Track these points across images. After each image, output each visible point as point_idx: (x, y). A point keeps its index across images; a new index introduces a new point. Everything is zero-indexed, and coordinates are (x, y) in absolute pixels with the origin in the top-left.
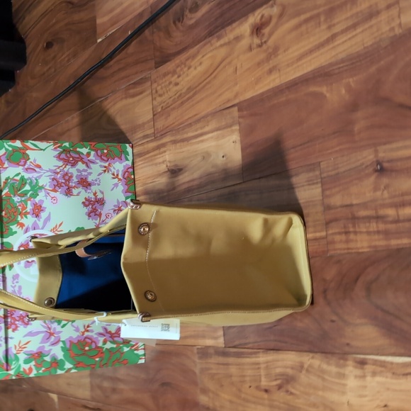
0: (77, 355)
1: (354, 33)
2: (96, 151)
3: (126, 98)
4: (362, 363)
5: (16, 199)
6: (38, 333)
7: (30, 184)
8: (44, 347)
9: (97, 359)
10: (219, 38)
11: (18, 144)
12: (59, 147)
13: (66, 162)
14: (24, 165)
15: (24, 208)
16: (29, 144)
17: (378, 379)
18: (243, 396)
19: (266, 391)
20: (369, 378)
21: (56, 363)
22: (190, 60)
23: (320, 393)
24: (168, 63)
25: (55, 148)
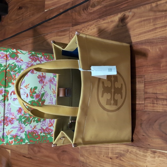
0: (30, 137)
1: (165, 29)
2: (44, 56)
3: (57, 36)
4: (154, 152)
5: (12, 73)
6: (16, 127)
7: (18, 67)
8: (18, 133)
9: (38, 139)
10: (104, 20)
11: (15, 50)
12: (30, 53)
13: (33, 60)
14: (16, 59)
15: (15, 77)
16: (19, 51)
17: (160, 159)
18: (100, 159)
19: (111, 158)
20: (156, 158)
21: (22, 140)
22: (89, 26)
23: (135, 161)
24: (78, 26)
25: (29, 54)
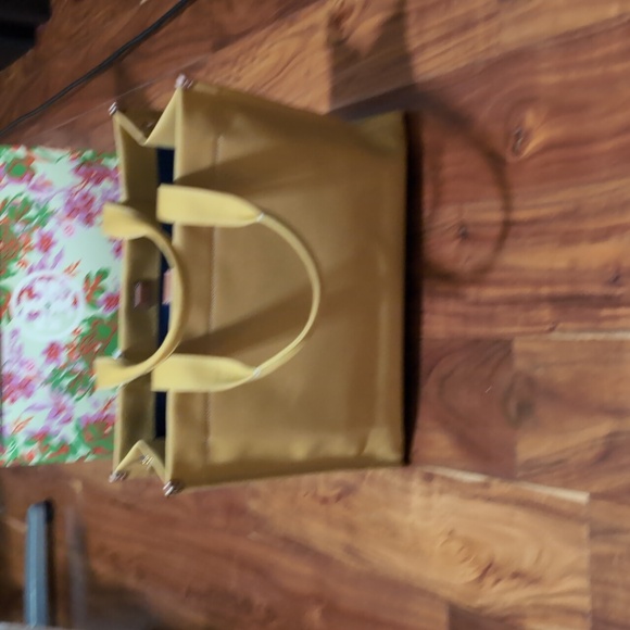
4: (429, 478)
5: (17, 228)
6: (42, 408)
7: (38, 206)
8: (50, 425)
10: (292, 23)
11: (21, 152)
12: (78, 157)
13: (87, 178)
14: (30, 180)
15: (28, 241)
16: (37, 152)
17: (446, 499)
20: (435, 496)
21: (65, 448)
22: (255, 48)
25: (73, 158)
